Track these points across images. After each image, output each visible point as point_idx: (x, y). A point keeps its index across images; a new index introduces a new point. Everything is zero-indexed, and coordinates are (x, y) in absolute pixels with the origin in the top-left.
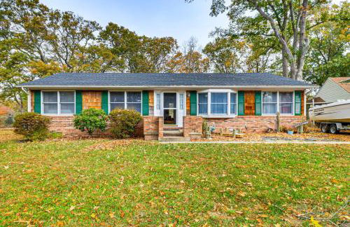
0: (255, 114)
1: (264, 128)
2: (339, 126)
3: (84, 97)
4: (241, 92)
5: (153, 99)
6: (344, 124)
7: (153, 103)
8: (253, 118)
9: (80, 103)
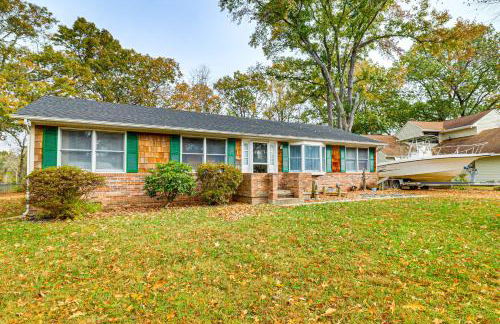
0: (340, 171)
1: (348, 186)
2: (401, 182)
3: (141, 143)
4: (329, 147)
5: (240, 150)
6: (405, 180)
7: (240, 156)
8: (339, 176)
9: (134, 152)
